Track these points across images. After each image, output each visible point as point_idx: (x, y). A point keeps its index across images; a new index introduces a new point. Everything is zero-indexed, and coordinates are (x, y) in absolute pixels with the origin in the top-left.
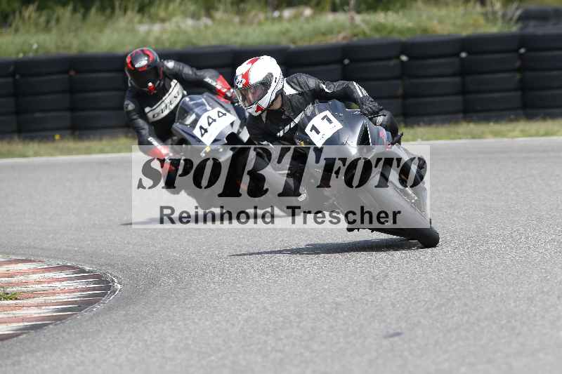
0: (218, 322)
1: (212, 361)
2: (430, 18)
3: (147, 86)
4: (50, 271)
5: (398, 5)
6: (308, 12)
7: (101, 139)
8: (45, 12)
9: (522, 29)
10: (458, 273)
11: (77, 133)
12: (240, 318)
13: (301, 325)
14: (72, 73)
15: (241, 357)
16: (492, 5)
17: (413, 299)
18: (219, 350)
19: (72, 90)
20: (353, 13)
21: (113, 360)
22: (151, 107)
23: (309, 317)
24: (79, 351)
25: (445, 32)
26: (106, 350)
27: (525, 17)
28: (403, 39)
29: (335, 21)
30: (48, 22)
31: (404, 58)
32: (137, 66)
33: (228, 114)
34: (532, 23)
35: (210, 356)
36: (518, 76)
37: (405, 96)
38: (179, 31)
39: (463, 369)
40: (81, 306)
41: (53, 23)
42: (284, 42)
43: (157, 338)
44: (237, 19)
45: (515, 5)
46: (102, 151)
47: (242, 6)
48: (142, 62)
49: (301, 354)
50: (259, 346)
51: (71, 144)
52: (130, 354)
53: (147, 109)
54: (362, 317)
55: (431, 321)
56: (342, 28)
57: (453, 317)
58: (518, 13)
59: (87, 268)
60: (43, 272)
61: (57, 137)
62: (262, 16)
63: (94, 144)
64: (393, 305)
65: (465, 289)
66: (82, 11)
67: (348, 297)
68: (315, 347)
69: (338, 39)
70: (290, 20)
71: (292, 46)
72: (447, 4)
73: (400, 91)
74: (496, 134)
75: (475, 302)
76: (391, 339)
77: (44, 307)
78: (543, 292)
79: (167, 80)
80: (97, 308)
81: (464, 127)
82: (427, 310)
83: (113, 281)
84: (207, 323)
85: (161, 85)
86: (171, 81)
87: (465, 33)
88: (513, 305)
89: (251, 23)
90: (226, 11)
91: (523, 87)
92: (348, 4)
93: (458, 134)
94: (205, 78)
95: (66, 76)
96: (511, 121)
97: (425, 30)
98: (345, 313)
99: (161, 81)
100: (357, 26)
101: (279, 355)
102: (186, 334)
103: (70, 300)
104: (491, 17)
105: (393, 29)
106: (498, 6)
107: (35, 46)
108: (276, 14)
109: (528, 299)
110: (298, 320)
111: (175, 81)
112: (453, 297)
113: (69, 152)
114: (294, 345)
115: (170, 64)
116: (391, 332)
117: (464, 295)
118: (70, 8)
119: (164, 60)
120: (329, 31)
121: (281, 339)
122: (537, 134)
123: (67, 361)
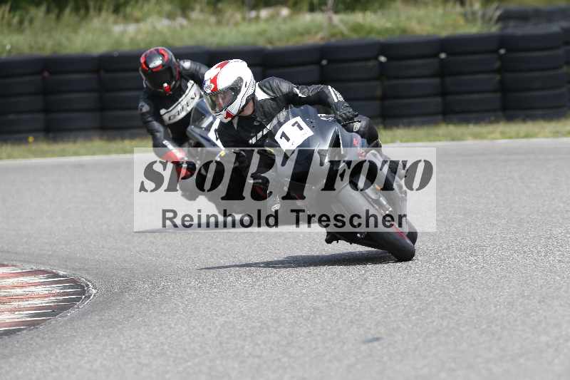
0: (194, 327)
1: (189, 367)
2: (409, 18)
3: (162, 87)
4: (23, 276)
5: (377, 5)
6: (285, 12)
7: (75, 142)
8: (18, 13)
9: (502, 29)
10: (438, 277)
11: (51, 135)
12: (217, 323)
13: (279, 330)
14: (46, 74)
15: (218, 362)
16: (471, 5)
17: (392, 304)
18: (196, 355)
19: (46, 91)
20: (330, 14)
21: (88, 366)
22: (167, 108)
23: (287, 322)
24: (53, 357)
25: (424, 33)
26: (80, 356)
27: (505, 18)
28: (381, 39)
29: (312, 21)
30: (21, 22)
31: (383, 59)
32: (151, 66)
34: (512, 23)
35: (187, 361)
36: (498, 77)
37: (384, 98)
38: (155, 31)
39: (443, 375)
40: (55, 311)
41: (26, 23)
42: (261, 43)
43: (132, 343)
44: (213, 19)
45: (495, 5)
46: (76, 154)
47: (220, 5)
48: (157, 62)
49: (279, 360)
50: (237, 351)
51: (44, 146)
52: (105, 359)
53: (163, 111)
54: (340, 322)
55: (410, 326)
56: (320, 28)
57: (433, 322)
58: (498, 13)
59: (61, 273)
60: (17, 277)
61: (31, 139)
62: (238, 16)
63: (69, 146)
64: (372, 310)
65: (444, 293)
66: (56, 11)
67: (327, 301)
68: (292, 352)
69: (316, 39)
70: (267, 20)
71: (269, 47)
72: (426, 4)
73: (379, 93)
74: (476, 136)
75: (454, 307)
76: (370, 344)
77: (16, 313)
78: (523, 296)
79: (184, 81)
80: (71, 313)
81: (443, 129)
82: (407, 315)
83: (87, 285)
84: (184, 329)
85: (177, 85)
86: (188, 81)
87: (444, 34)
88: (493, 309)
89: (228, 24)
90: (202, 11)
91: (503, 88)
92: (325, 4)
93: (438, 135)
95: (39, 78)
96: (491, 122)
97: (404, 31)
98: (323, 318)
99: (176, 82)
100: (334, 26)
101: (257, 360)
102: (162, 339)
103: (44, 305)
104: (470, 17)
105: (371, 30)
106: (477, 6)
107: (8, 47)
108: (253, 14)
109: (509, 303)
110: (275, 325)
111: (192, 82)
112: (432, 301)
113: (43, 154)
114: (272, 350)
115: (187, 64)
116: (370, 337)
117: (444, 299)
118: (43, 8)
119: (180, 60)
120: (307, 32)
121: (258, 345)
122: (518, 136)
123: (40, 367)
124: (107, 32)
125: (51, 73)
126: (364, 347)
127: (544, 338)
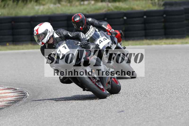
1: (60, 120)
2: (134, 4)
4: (5, 90)
6: (93, 2)
7: (23, 45)
9: (165, 8)
11: (14, 43)
14: (13, 23)
15: (70, 119)
18: (62, 116)
19: (13, 28)
21: (26, 120)
24: (15, 117)
27: (165, 4)
28: (125, 11)
31: (125, 18)
32: (75, 20)
33: (107, 39)
34: (168, 7)
35: (59, 119)
36: (163, 24)
38: (49, 8)
39: (144, 123)
40: (15, 102)
44: (69, 5)
46: (23, 49)
48: (78, 19)
49: (90, 118)
50: (76, 115)
51: (12, 47)
52: (32, 118)
55: (134, 107)
56: (104, 8)
57: (141, 105)
58: (163, 3)
59: (18, 89)
60: (3, 90)
61: (8, 44)
62: (77, 3)
63: (20, 47)
64: (121, 102)
68: (95, 116)
74: (156, 44)
76: (120, 113)
77: (2, 102)
79: (88, 25)
80: (21, 102)
81: (145, 41)
82: (133, 103)
83: (26, 93)
86: (90, 26)
87: (145, 10)
90: (65, 2)
91: (165, 28)
94: (102, 25)
95: (10, 24)
96: (161, 39)
97: (132, 9)
98: (105, 104)
100: (109, 7)
101: (82, 118)
102: (51, 111)
104: (154, 4)
105: (121, 8)
106: (156, 1)
108: (82, 3)
111: (92, 26)
113: (12, 49)
114: (88, 115)
116: (120, 110)
118: (12, 1)
120: (100, 9)
121: (83, 113)
122: (170, 44)
123: (10, 120)
124: (33, 8)
125: (15, 22)
126: (118, 114)
127: (178, 111)
